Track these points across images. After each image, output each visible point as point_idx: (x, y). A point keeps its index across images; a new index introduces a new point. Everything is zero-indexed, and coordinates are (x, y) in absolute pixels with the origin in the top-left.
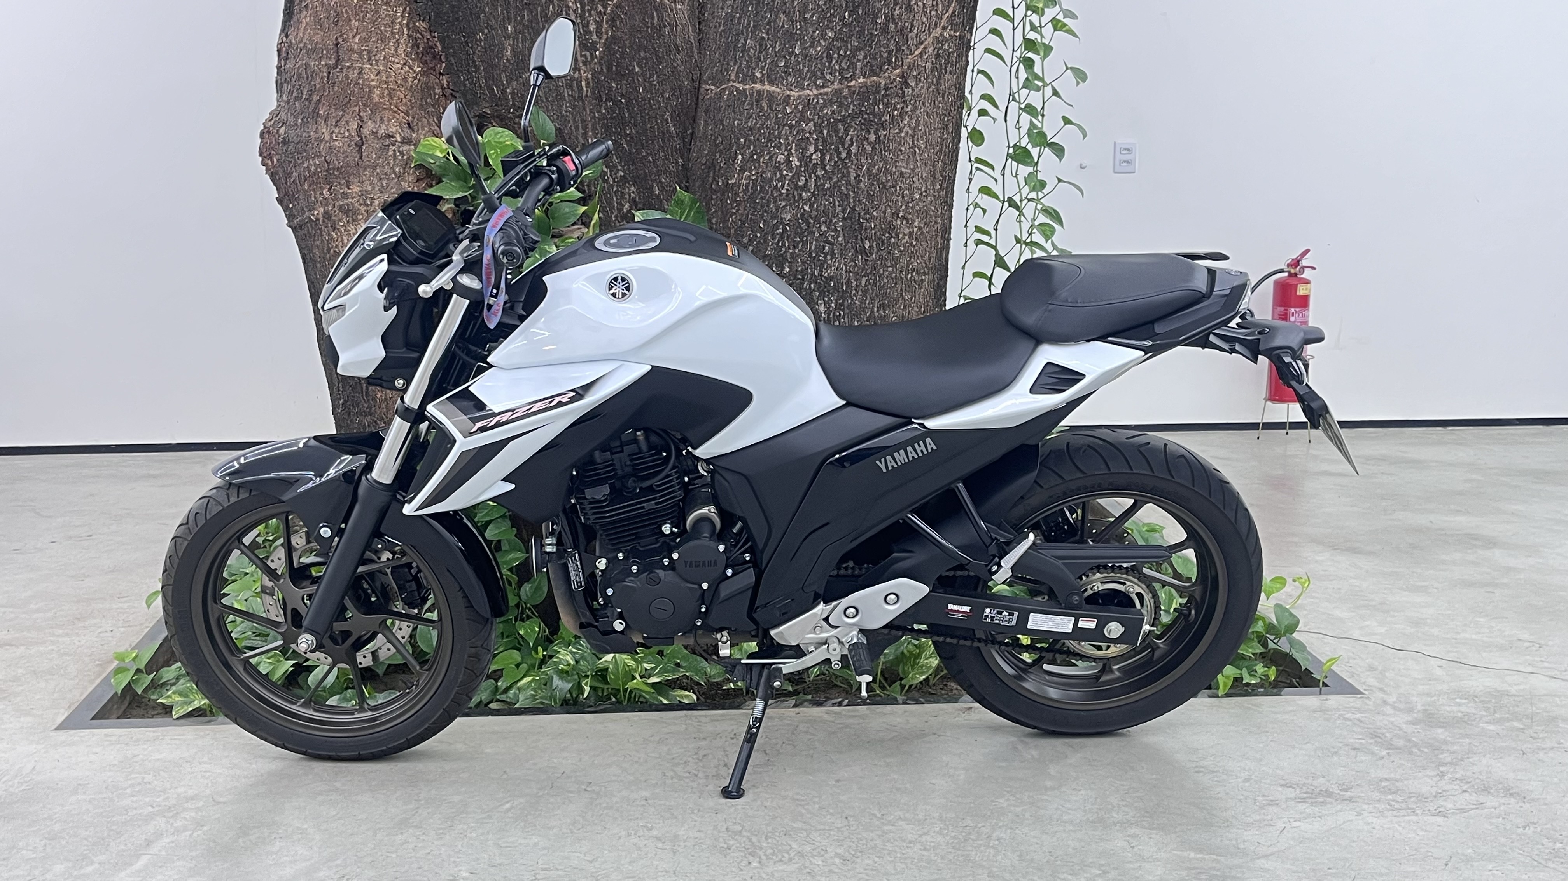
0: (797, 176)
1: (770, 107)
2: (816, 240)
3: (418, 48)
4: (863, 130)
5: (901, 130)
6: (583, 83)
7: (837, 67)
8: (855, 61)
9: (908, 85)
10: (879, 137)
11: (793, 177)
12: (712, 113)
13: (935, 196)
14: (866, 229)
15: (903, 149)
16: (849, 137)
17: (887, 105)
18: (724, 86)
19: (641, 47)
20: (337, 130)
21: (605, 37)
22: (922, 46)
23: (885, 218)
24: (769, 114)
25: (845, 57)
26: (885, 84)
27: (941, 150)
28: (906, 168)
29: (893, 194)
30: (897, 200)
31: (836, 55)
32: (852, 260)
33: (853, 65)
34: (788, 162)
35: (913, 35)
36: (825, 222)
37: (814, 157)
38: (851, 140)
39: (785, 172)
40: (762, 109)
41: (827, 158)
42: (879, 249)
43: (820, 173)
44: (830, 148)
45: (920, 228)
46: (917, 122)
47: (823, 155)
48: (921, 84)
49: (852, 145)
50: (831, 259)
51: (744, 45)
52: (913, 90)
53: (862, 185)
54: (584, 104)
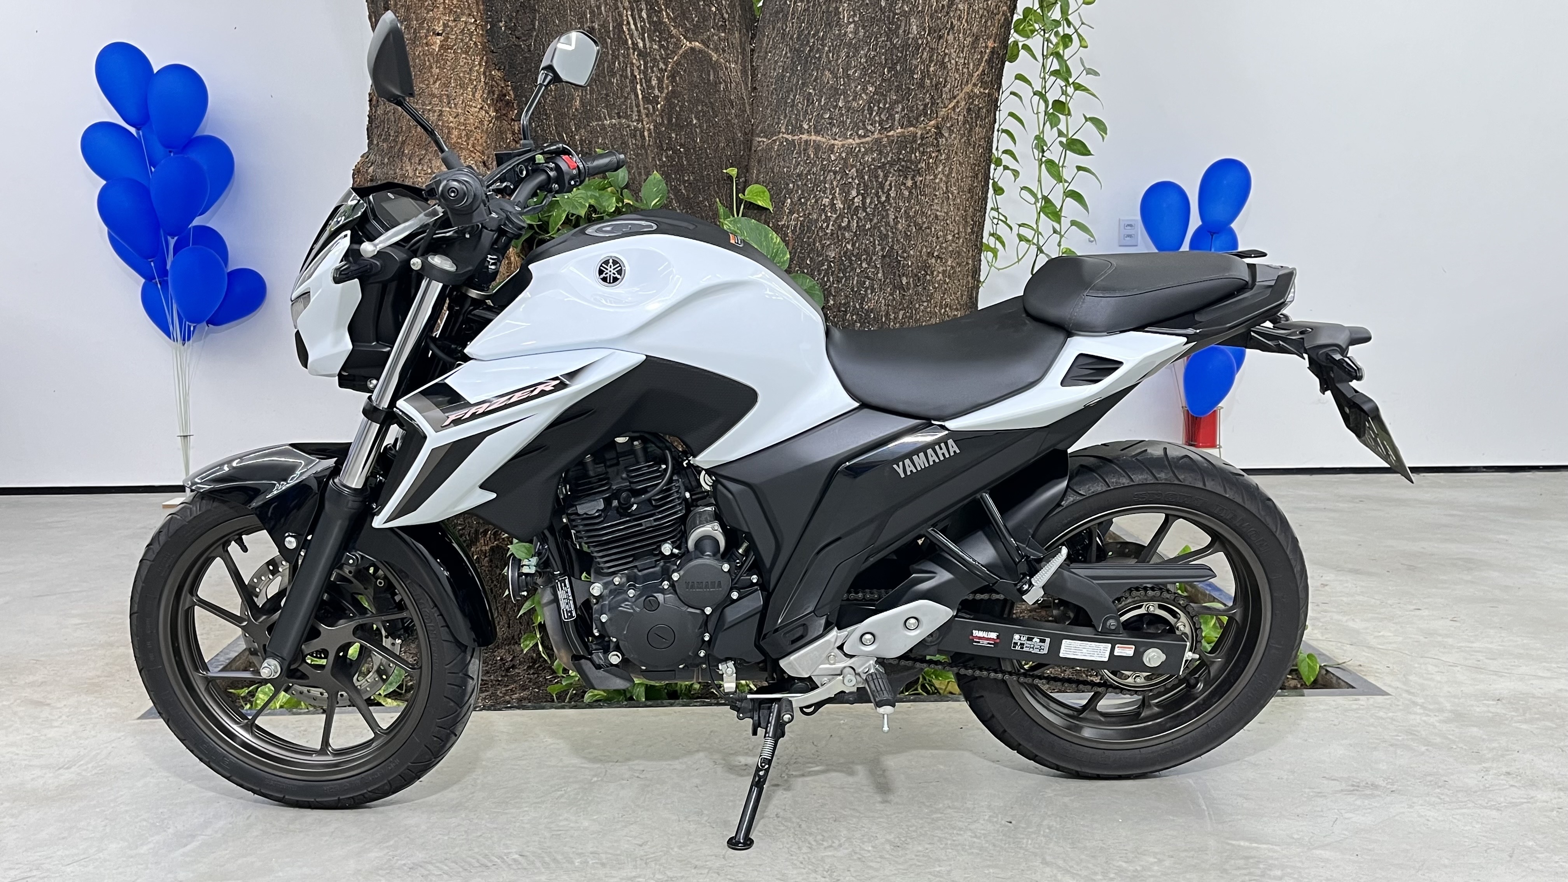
0: (841, 217)
1: (816, 154)
2: (857, 276)
3: (494, 95)
4: (901, 176)
5: (935, 176)
6: (646, 134)
7: (877, 118)
8: (894, 113)
9: (942, 136)
10: (916, 182)
11: (837, 218)
12: (764, 163)
13: (966, 239)
14: (904, 266)
15: (937, 193)
16: (888, 183)
17: (923, 153)
18: (774, 138)
19: (699, 101)
20: (420, 168)
21: (666, 91)
22: (955, 101)
23: (921, 256)
24: (815, 161)
25: (884, 109)
26: (922, 134)
27: (972, 197)
28: (941, 212)
29: (927, 236)
30: (932, 241)
31: (876, 108)
32: (891, 294)
33: (891, 117)
34: (833, 205)
35: (946, 89)
36: (866, 259)
37: (856, 200)
38: (890, 185)
39: (829, 214)
40: (809, 156)
41: (868, 201)
42: (916, 286)
43: (862, 215)
44: (871, 193)
45: (952, 267)
46: (951, 169)
47: (864, 199)
48: (954, 135)
49: (891, 189)
50: (872, 293)
51: (793, 101)
52: (946, 140)
53: (899, 226)
54: (646, 152)
